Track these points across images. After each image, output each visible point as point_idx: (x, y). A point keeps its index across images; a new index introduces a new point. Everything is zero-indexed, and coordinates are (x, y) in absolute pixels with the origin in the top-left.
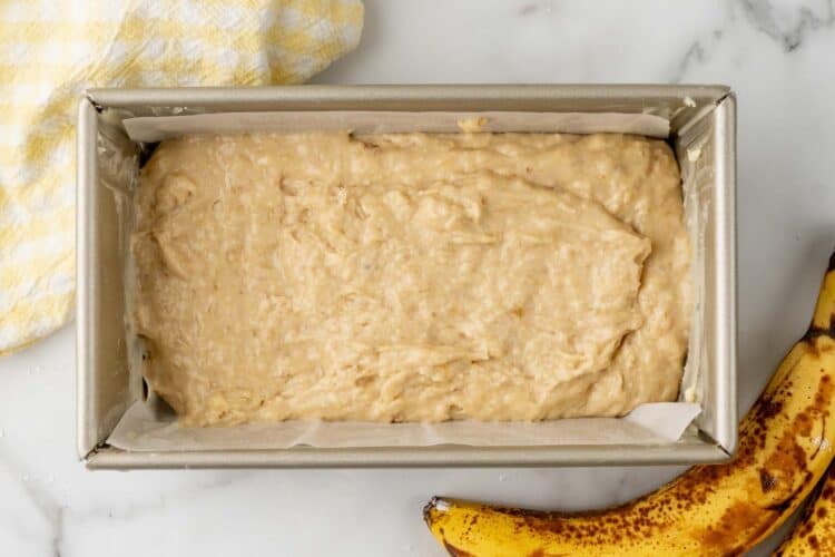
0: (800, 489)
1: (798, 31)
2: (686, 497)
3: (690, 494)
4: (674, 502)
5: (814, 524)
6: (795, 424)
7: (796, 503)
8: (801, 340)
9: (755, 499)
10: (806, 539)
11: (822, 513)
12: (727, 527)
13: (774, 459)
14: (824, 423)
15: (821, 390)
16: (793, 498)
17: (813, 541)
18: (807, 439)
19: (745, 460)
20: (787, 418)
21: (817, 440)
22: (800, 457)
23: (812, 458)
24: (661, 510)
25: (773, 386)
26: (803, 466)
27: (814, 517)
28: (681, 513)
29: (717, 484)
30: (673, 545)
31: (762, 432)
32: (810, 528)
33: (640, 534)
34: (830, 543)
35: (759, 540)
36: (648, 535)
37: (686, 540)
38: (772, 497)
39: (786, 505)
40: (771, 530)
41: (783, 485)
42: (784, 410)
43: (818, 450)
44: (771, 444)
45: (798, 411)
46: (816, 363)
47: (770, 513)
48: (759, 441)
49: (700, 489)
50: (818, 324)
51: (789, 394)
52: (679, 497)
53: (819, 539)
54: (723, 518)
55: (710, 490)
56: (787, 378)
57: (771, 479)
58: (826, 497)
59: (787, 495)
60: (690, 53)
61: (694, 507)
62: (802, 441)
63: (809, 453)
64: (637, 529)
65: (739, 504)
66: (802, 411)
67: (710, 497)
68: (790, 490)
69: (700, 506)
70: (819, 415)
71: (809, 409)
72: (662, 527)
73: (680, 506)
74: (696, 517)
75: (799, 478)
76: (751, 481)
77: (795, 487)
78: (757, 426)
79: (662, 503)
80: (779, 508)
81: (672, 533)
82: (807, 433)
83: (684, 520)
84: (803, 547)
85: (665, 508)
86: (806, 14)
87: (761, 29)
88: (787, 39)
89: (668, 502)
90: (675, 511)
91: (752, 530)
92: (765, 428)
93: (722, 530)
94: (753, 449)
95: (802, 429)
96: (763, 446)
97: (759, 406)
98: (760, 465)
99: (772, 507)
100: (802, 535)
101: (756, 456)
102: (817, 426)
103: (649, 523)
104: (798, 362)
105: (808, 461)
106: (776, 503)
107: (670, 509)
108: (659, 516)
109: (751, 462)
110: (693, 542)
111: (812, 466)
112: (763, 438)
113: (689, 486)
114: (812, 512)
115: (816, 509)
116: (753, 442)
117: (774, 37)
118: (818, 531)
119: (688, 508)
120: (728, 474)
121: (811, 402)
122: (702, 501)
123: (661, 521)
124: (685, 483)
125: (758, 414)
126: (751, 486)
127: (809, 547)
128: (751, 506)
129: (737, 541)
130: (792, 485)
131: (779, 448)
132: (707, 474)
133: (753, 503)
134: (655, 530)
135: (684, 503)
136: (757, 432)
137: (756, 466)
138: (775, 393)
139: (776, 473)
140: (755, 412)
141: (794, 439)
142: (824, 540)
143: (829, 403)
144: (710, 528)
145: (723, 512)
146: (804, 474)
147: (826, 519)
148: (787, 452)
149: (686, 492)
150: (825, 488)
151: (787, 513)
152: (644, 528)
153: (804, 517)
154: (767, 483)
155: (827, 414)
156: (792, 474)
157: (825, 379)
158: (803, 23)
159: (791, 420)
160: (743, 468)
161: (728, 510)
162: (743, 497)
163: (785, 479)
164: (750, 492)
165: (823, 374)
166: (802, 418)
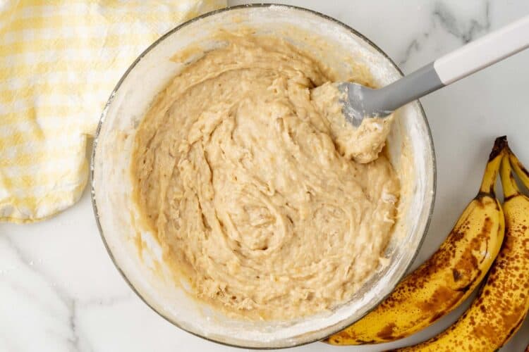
0: (475, 280)
1: (470, 33)
2: (412, 285)
3: (415, 283)
4: (406, 288)
5: (483, 299)
6: (471, 244)
7: (473, 287)
8: (474, 199)
9: (450, 285)
10: (479, 307)
11: (488, 293)
12: (435, 301)
13: (461, 263)
14: (487, 243)
15: (486, 226)
16: (471, 284)
17: (483, 309)
18: (478, 252)
19: (444, 264)
20: (467, 241)
21: (483, 252)
22: (474, 261)
23: (481, 262)
24: (399, 292)
25: (459, 224)
26: (476, 267)
27: (483, 295)
28: (410, 294)
29: (430, 278)
30: (406, 311)
31: (453, 249)
32: (481, 301)
33: (388, 306)
34: (492, 309)
35: (453, 308)
36: (392, 306)
37: (414, 308)
38: (460, 284)
39: (467, 288)
40: (459, 302)
41: (465, 277)
42: (465, 237)
43: (484, 258)
44: (458, 255)
45: (473, 237)
46: (482, 211)
47: (458, 293)
48: (452, 253)
49: (420, 280)
50: (484, 190)
51: (468, 228)
52: (409, 285)
53: (486, 307)
54: (434, 296)
55: (426, 281)
56: (466, 220)
57: (459, 274)
58: (489, 284)
59: (468, 283)
60: (411, 46)
61: (417, 290)
62: (475, 253)
63: (479, 260)
64: (387, 303)
65: (441, 288)
66: (475, 236)
67: (426, 285)
68: (469, 280)
69: (421, 290)
70: (484, 239)
71: (479, 236)
72: (400, 301)
73: (409, 290)
74: (418, 296)
75: (474, 273)
76: (448, 275)
77: (472, 279)
78: (451, 246)
79: (400, 289)
80: (464, 290)
81: (406, 304)
82: (478, 249)
83: (412, 297)
84: (478, 312)
85: (402, 291)
86: (474, 23)
87: (450, 32)
88: (464, 37)
89: (403, 288)
90: (407, 293)
91: (449, 302)
92: (455, 247)
93: (433, 302)
94: (449, 258)
95: (475, 246)
96: (454, 256)
97: (452, 235)
98: (453, 266)
99: (460, 290)
100: (477, 305)
101: (450, 262)
102: (483, 245)
103: (393, 300)
104: (472, 211)
105: (479, 264)
106: (462, 287)
107: (404, 291)
108: (398, 296)
109: (447, 265)
110: (417, 309)
111: (481, 266)
112: (454, 252)
113: (415, 279)
114: (482, 293)
115: (484, 291)
116: (449, 254)
117: (457, 36)
118: (486, 303)
119: (414, 291)
120: (435, 272)
121: (480, 232)
122: (422, 287)
123: (399, 298)
124: (413, 277)
125: (451, 239)
126: (448, 278)
127: (480, 311)
128: (448, 289)
129: (440, 308)
130: (470, 278)
131: (463, 257)
132: (424, 273)
133: (450, 287)
134: (396, 303)
135: (412, 288)
136: (451, 249)
137: (451, 267)
138: (460, 227)
139: (462, 271)
140: (450, 238)
141: (471, 252)
142: (489, 307)
143: (490, 233)
144: (426, 301)
145: (433, 292)
146: (477, 271)
147: (490, 296)
148: (467, 259)
149: (413, 282)
150: (489, 279)
151: (468, 293)
152: (391, 302)
153: (478, 295)
154: (456, 276)
155: (489, 238)
156: (470, 271)
157: (487, 219)
158: (472, 28)
159: (469, 242)
160: (443, 268)
161: (436, 291)
162: (444, 284)
163: (467, 274)
164: (448, 281)
165: (486, 217)
166: (475, 240)
